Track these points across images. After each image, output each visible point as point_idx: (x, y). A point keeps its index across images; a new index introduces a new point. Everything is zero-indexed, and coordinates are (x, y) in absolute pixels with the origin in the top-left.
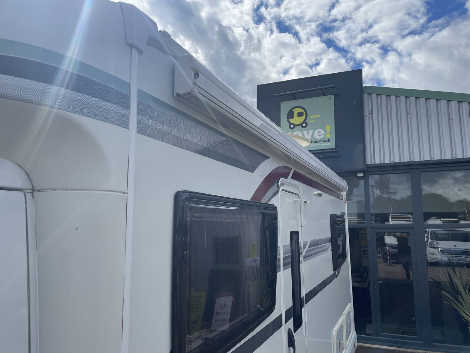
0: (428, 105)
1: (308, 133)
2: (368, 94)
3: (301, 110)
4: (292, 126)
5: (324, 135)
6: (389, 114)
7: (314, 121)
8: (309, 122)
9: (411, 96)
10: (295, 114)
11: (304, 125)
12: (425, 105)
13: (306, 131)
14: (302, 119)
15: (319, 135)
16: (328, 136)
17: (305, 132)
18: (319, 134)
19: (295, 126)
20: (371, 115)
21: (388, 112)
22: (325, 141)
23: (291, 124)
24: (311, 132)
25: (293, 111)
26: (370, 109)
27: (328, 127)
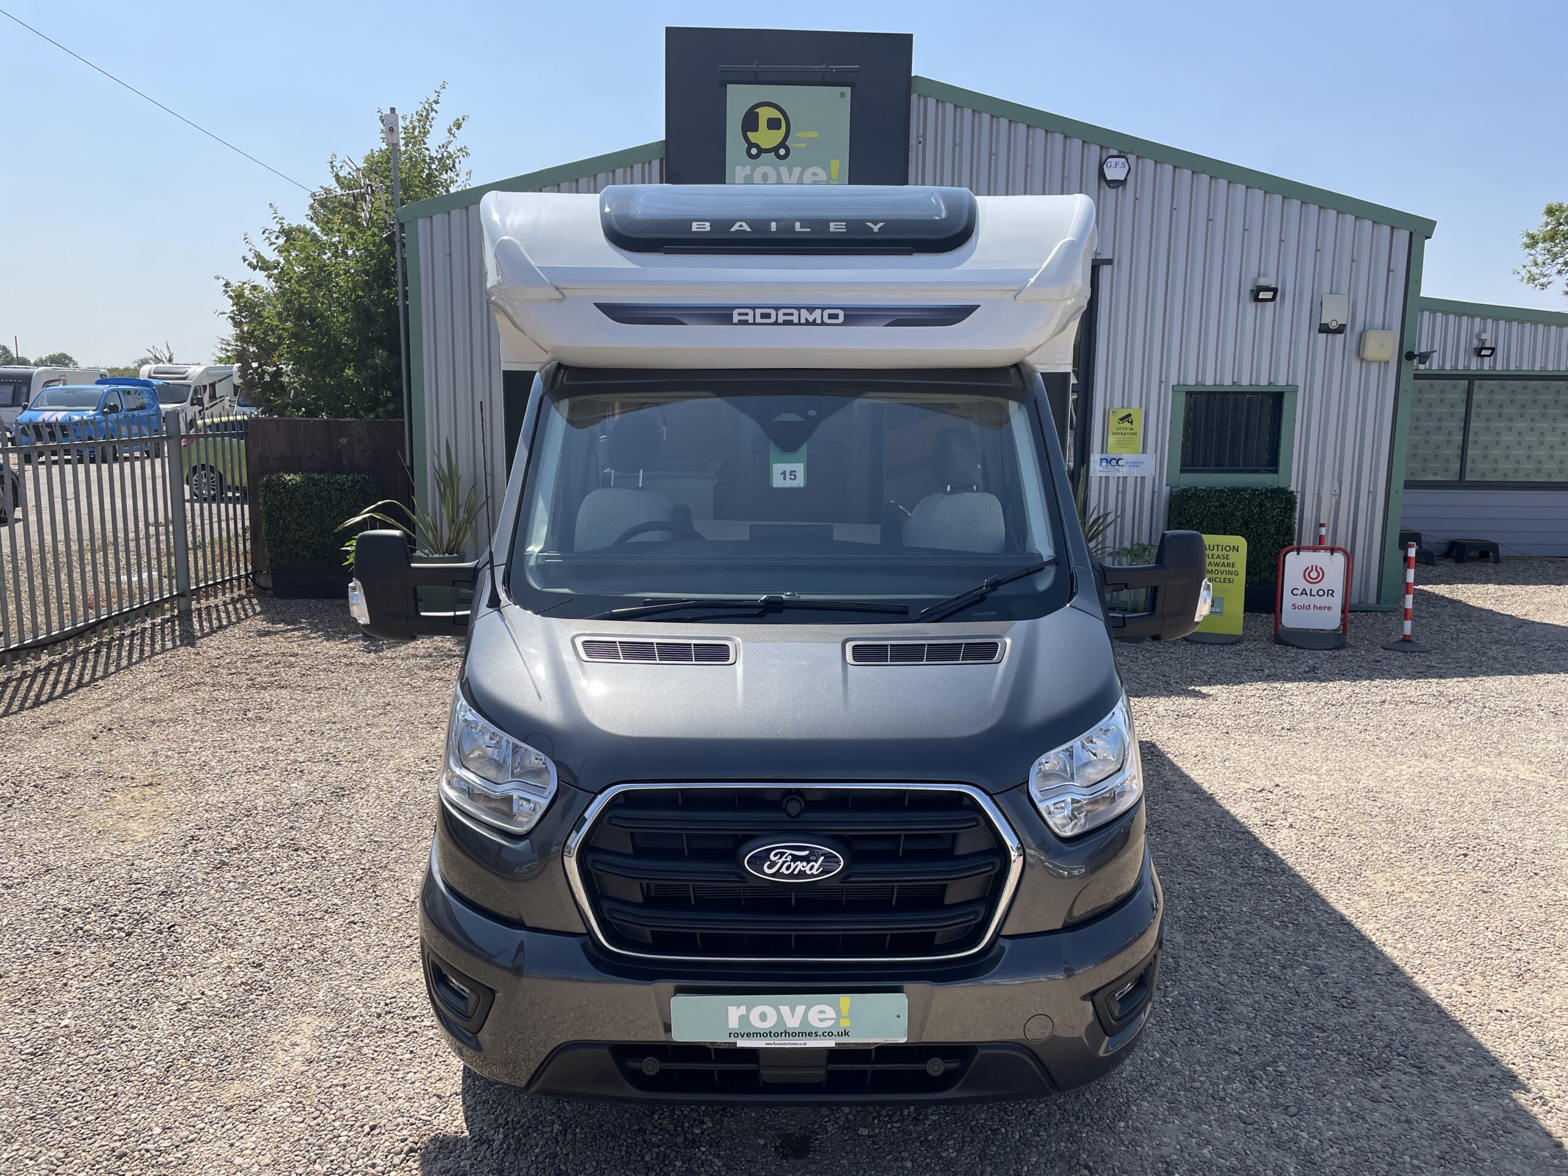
0: (1030, 142)
1: (790, 171)
2: (919, 95)
3: (777, 115)
4: (754, 151)
6: (957, 148)
7: (804, 145)
8: (794, 145)
9: (1002, 116)
10: (762, 123)
11: (782, 152)
12: (1025, 140)
13: (786, 168)
14: (777, 136)
17: (784, 170)
19: (761, 151)
20: (921, 145)
21: (955, 145)
23: (751, 145)
24: (797, 171)
25: (757, 114)
26: (921, 133)
27: (835, 165)
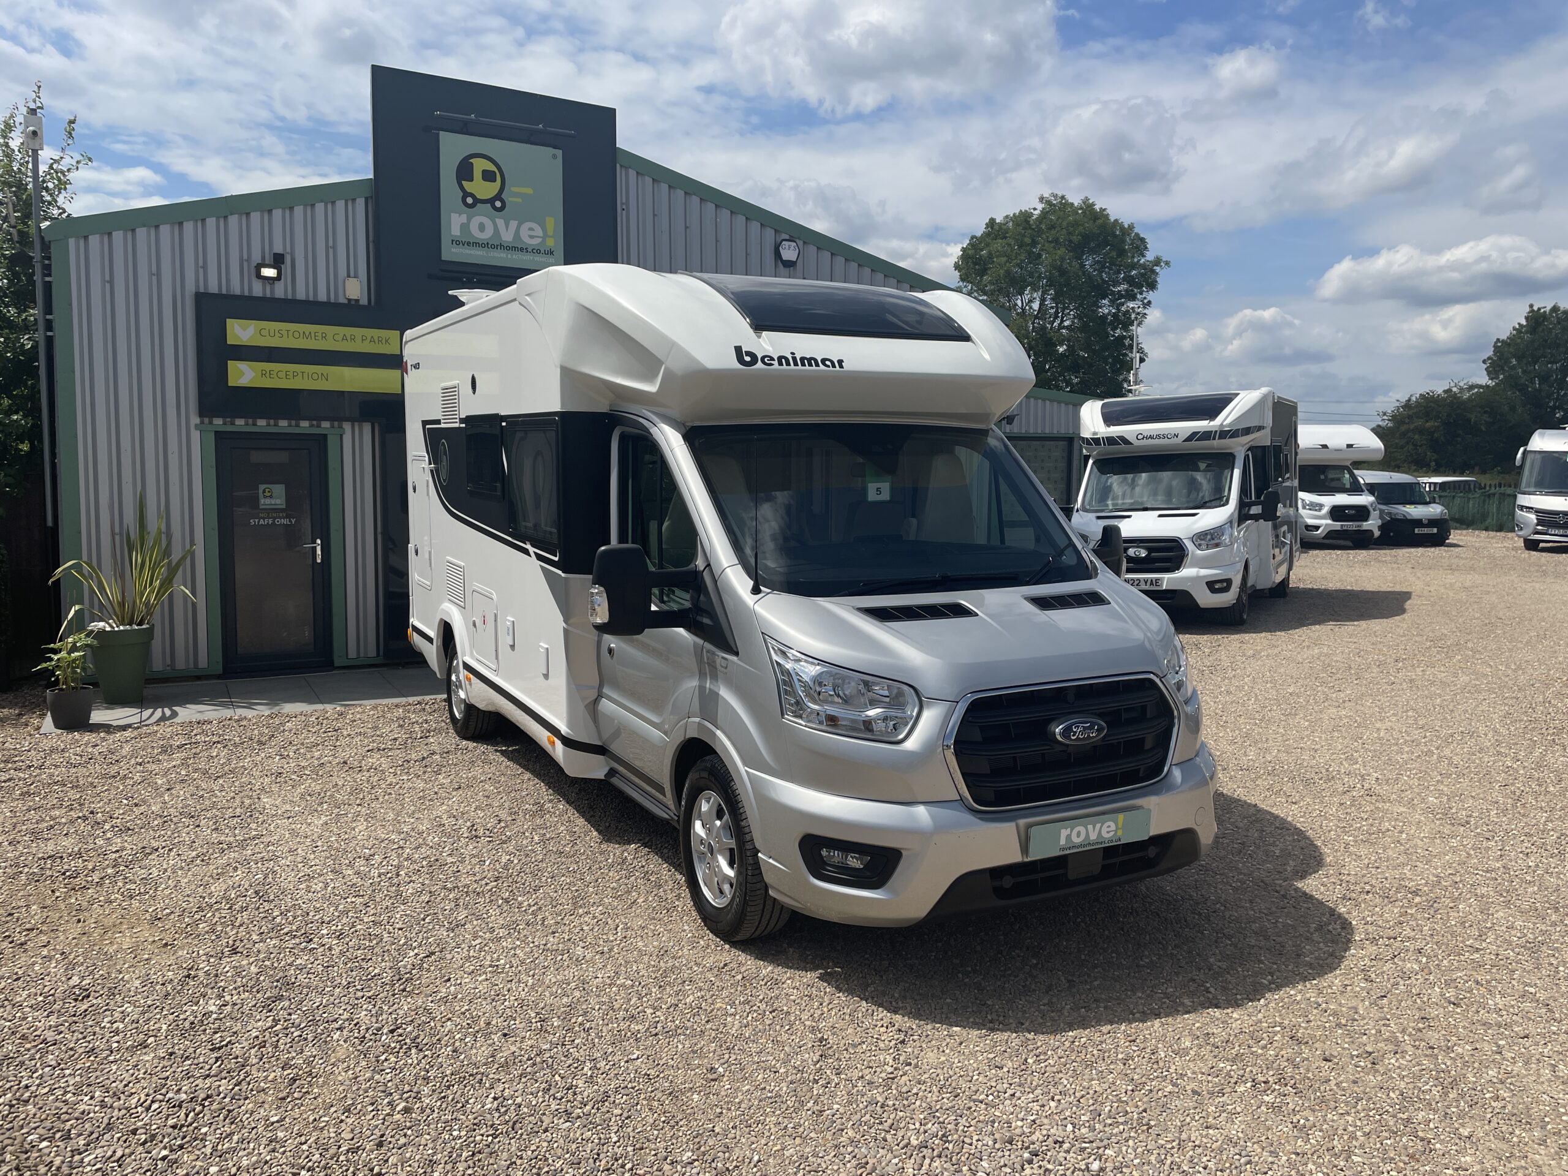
0: (718, 220)
1: (507, 228)
2: (621, 166)
3: (493, 168)
4: (470, 200)
5: (540, 240)
6: (657, 219)
8: (510, 199)
9: (693, 194)
10: (477, 174)
11: (498, 204)
12: (713, 215)
13: (502, 221)
14: (492, 188)
15: (531, 237)
16: (550, 243)
17: (500, 222)
18: (531, 233)
19: (477, 201)
20: (624, 212)
22: (543, 251)
23: (466, 194)
24: (514, 224)
25: (472, 164)
26: (624, 201)
27: (550, 223)
